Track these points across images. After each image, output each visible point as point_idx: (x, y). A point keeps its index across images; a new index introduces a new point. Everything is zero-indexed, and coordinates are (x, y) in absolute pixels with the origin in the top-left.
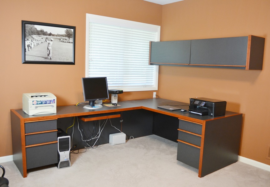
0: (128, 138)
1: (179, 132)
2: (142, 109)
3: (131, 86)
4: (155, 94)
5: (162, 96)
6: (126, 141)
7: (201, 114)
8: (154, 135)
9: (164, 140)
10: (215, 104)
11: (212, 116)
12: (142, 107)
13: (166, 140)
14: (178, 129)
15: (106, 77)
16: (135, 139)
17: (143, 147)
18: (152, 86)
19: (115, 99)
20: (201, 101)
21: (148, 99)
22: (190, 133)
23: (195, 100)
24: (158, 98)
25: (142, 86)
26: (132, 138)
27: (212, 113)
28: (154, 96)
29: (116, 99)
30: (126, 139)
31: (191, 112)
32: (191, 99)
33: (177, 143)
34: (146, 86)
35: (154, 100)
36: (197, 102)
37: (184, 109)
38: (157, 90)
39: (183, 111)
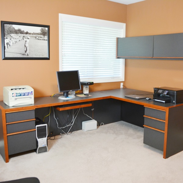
0: (99, 125)
1: (145, 118)
2: (111, 98)
3: (101, 78)
4: (122, 84)
5: (128, 86)
6: (97, 128)
7: (164, 102)
8: (122, 122)
9: (131, 125)
10: (176, 93)
11: (174, 103)
12: (111, 96)
13: (133, 126)
14: (144, 116)
15: (78, 71)
16: (105, 125)
17: (113, 132)
18: (119, 77)
19: (86, 89)
20: (164, 90)
21: (116, 89)
22: (155, 119)
23: (159, 89)
24: (125, 88)
25: (110, 78)
26: (102, 124)
27: (174, 100)
28: (122, 86)
29: (88, 90)
30: (97, 126)
31: (156, 100)
32: (155, 88)
33: (143, 128)
34: (114, 78)
35: (121, 90)
36: (160, 91)
37: (149, 98)
38: (124, 80)
39: (148, 99)
